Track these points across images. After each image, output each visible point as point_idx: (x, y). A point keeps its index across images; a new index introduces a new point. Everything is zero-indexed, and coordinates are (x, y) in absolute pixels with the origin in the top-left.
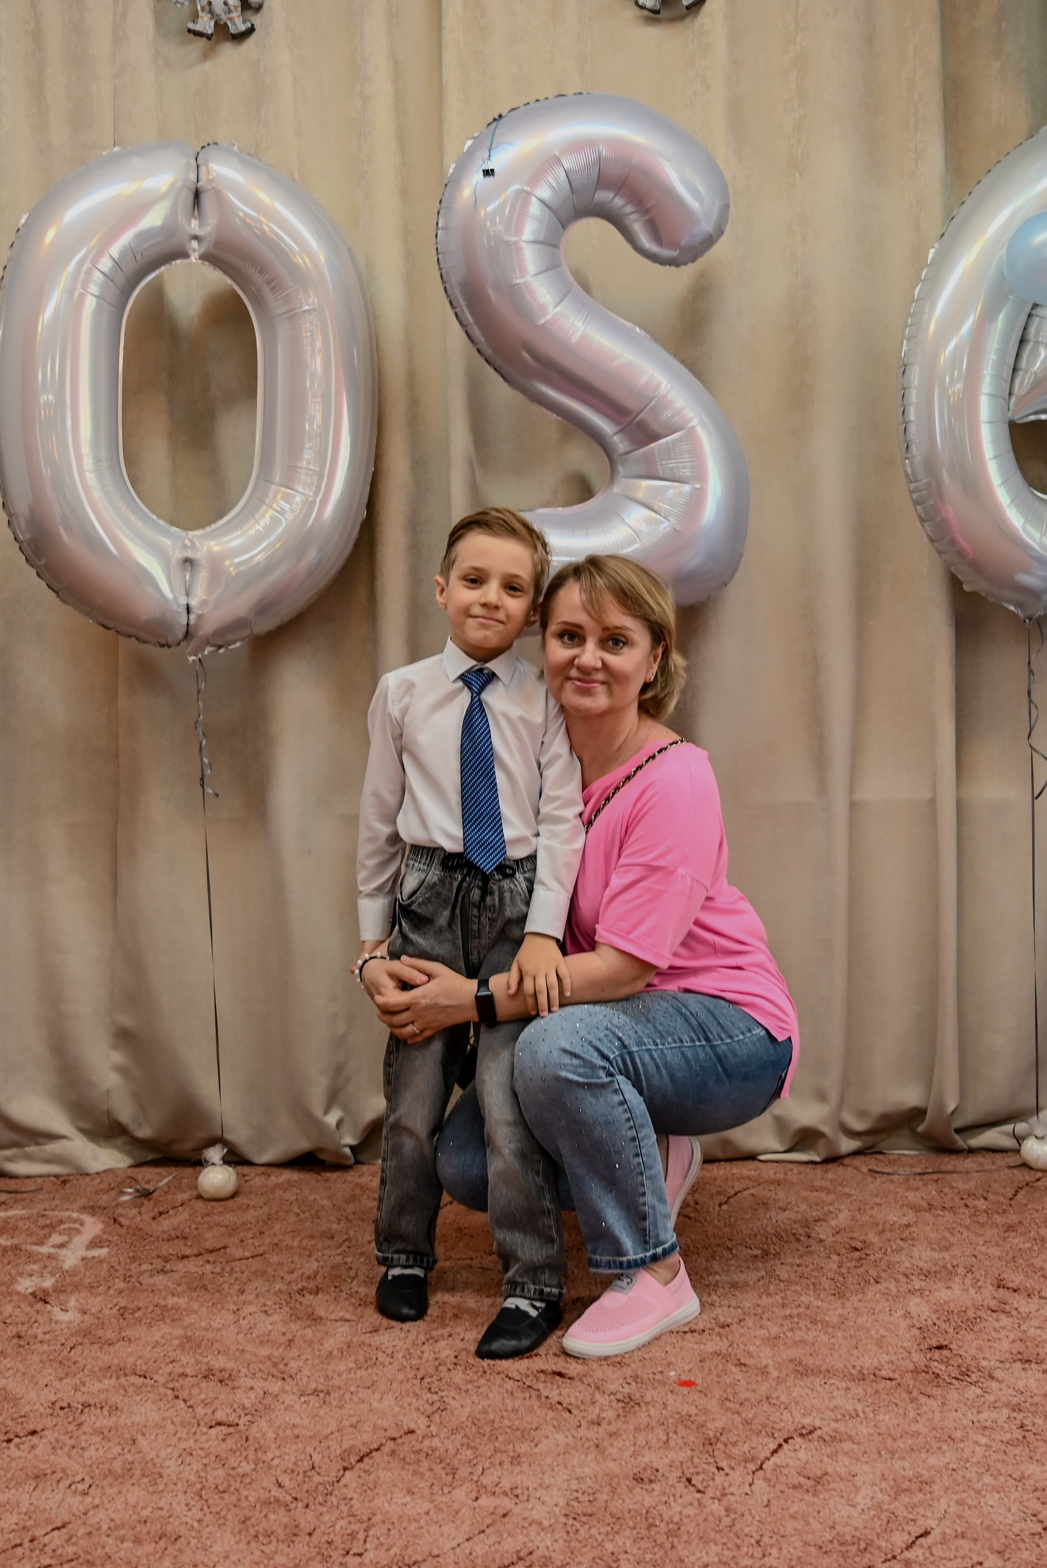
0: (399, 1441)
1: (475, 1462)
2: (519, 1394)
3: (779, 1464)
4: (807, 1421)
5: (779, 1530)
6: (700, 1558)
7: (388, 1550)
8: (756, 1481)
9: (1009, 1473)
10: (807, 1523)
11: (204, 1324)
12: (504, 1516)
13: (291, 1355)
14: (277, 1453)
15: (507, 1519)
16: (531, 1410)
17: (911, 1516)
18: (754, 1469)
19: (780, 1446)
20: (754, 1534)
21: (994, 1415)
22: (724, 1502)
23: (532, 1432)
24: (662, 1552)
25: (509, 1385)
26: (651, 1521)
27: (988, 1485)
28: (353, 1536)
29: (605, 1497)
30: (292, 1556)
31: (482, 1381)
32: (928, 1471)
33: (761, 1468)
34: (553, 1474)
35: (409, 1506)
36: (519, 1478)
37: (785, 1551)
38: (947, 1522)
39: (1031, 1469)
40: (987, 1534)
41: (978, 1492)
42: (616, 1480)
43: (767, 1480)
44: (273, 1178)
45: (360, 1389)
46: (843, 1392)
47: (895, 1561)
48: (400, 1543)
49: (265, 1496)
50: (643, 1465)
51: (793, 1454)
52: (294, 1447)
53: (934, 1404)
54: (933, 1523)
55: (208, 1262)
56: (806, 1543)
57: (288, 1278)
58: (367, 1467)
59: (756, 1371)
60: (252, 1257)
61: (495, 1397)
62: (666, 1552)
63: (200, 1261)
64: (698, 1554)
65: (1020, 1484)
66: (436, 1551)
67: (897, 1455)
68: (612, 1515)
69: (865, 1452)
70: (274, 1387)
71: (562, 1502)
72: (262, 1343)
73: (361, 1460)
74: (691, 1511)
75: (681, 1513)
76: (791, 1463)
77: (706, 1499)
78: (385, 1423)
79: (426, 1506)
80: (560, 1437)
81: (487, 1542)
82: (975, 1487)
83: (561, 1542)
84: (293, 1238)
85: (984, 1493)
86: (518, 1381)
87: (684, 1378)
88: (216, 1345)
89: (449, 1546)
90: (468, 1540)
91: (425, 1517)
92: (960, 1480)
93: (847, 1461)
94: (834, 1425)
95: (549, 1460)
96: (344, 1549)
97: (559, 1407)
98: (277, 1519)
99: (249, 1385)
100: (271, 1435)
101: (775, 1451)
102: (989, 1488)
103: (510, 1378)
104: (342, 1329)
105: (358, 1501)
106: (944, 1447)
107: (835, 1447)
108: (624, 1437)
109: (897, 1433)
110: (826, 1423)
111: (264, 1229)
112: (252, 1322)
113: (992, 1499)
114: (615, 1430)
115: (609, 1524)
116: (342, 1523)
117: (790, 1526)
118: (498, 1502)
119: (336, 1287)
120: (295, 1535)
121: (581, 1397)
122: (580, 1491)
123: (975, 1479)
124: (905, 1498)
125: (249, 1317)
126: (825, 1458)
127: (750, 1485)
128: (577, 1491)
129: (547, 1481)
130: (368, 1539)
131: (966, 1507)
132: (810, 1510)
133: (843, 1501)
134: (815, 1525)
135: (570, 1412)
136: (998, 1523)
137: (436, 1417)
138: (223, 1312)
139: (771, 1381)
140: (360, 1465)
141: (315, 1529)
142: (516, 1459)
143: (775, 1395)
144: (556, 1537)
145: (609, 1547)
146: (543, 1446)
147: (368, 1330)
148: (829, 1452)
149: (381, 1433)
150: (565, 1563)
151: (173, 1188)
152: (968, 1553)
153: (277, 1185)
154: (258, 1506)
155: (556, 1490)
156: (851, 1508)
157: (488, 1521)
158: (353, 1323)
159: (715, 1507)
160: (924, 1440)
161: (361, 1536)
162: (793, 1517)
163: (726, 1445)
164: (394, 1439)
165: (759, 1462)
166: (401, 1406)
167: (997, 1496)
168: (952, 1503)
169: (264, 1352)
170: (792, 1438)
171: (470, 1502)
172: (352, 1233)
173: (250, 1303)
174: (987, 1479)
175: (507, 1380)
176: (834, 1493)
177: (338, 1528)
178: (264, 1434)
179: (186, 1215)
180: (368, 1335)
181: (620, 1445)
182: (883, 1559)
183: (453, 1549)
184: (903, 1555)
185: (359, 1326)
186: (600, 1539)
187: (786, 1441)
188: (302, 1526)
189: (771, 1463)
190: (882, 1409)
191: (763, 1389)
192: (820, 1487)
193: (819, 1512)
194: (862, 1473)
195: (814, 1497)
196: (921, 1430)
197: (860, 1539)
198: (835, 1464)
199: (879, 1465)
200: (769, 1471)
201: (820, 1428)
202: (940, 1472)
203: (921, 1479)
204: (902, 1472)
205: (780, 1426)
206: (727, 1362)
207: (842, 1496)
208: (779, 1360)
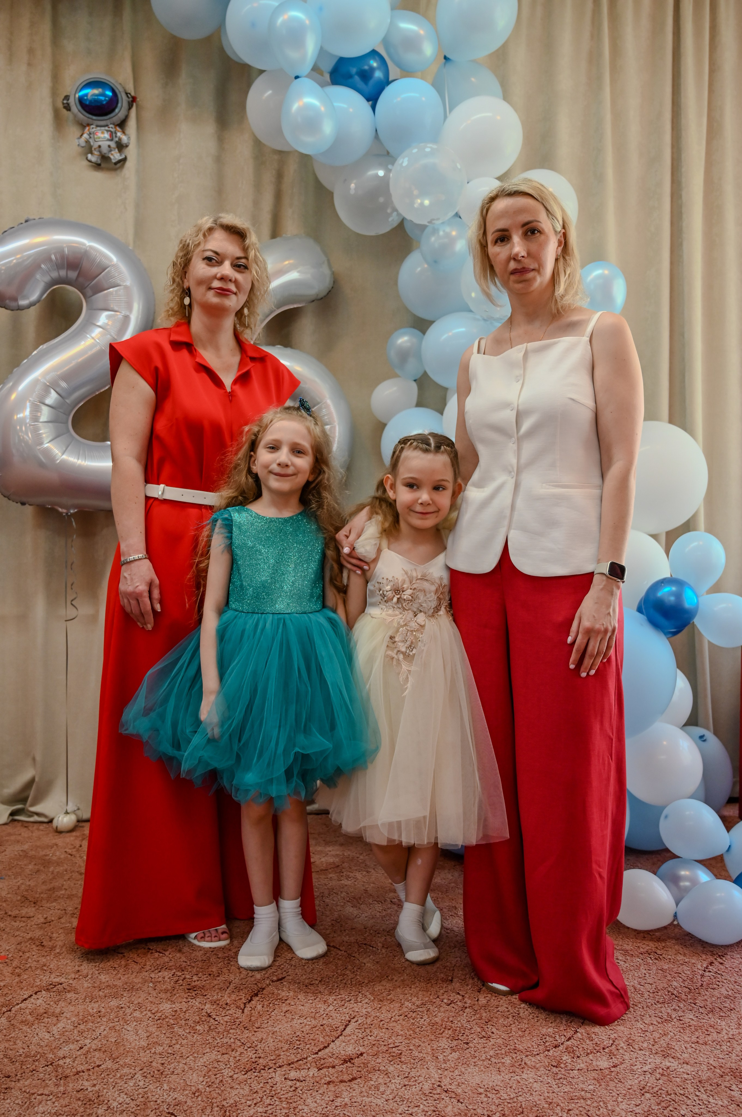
3: (22, 1007)
4: (57, 980)
9: (151, 1009)
10: (14, 1044)
17: (78, 1038)
19: (31, 995)
27: (134, 1017)
32: (106, 1009)
33: (10, 1011)
38: (95, 1042)
39: (165, 1006)
40: (114, 1048)
41: (126, 1022)
47: (51, 1066)
51: (34, 1001)
53: (137, 968)
54: (88, 1041)
59: (48, 950)
67: (94, 1001)
69: (77, 999)
76: (30, 1006)
101: (25, 999)
106: (125, 995)
107: (62, 996)
133: (44, 1029)
136: (125, 1041)
139: (52, 955)
143: (48, 964)
148: (56, 999)
152: (95, 1060)
160: (116, 990)
165: (11, 1006)
167: (135, 1023)
168: (107, 1029)
170: (41, 991)
174: (136, 1013)
182: (44, 1065)
187: (36, 993)
189: (18, 1007)
190: (104, 972)
191: (44, 960)
192: (36, 1022)
193: (25, 1037)
194: (67, 1011)
195: (29, 1028)
196: (118, 984)
197: (39, 1053)
198: (56, 1006)
199: (80, 1006)
200: (13, 1012)
201: (61, 984)
202: (112, 1010)
203: (99, 1014)
204: (91, 1011)
205: (39, 983)
206: (34, 944)
207: (45, 1026)
208: (66, 942)
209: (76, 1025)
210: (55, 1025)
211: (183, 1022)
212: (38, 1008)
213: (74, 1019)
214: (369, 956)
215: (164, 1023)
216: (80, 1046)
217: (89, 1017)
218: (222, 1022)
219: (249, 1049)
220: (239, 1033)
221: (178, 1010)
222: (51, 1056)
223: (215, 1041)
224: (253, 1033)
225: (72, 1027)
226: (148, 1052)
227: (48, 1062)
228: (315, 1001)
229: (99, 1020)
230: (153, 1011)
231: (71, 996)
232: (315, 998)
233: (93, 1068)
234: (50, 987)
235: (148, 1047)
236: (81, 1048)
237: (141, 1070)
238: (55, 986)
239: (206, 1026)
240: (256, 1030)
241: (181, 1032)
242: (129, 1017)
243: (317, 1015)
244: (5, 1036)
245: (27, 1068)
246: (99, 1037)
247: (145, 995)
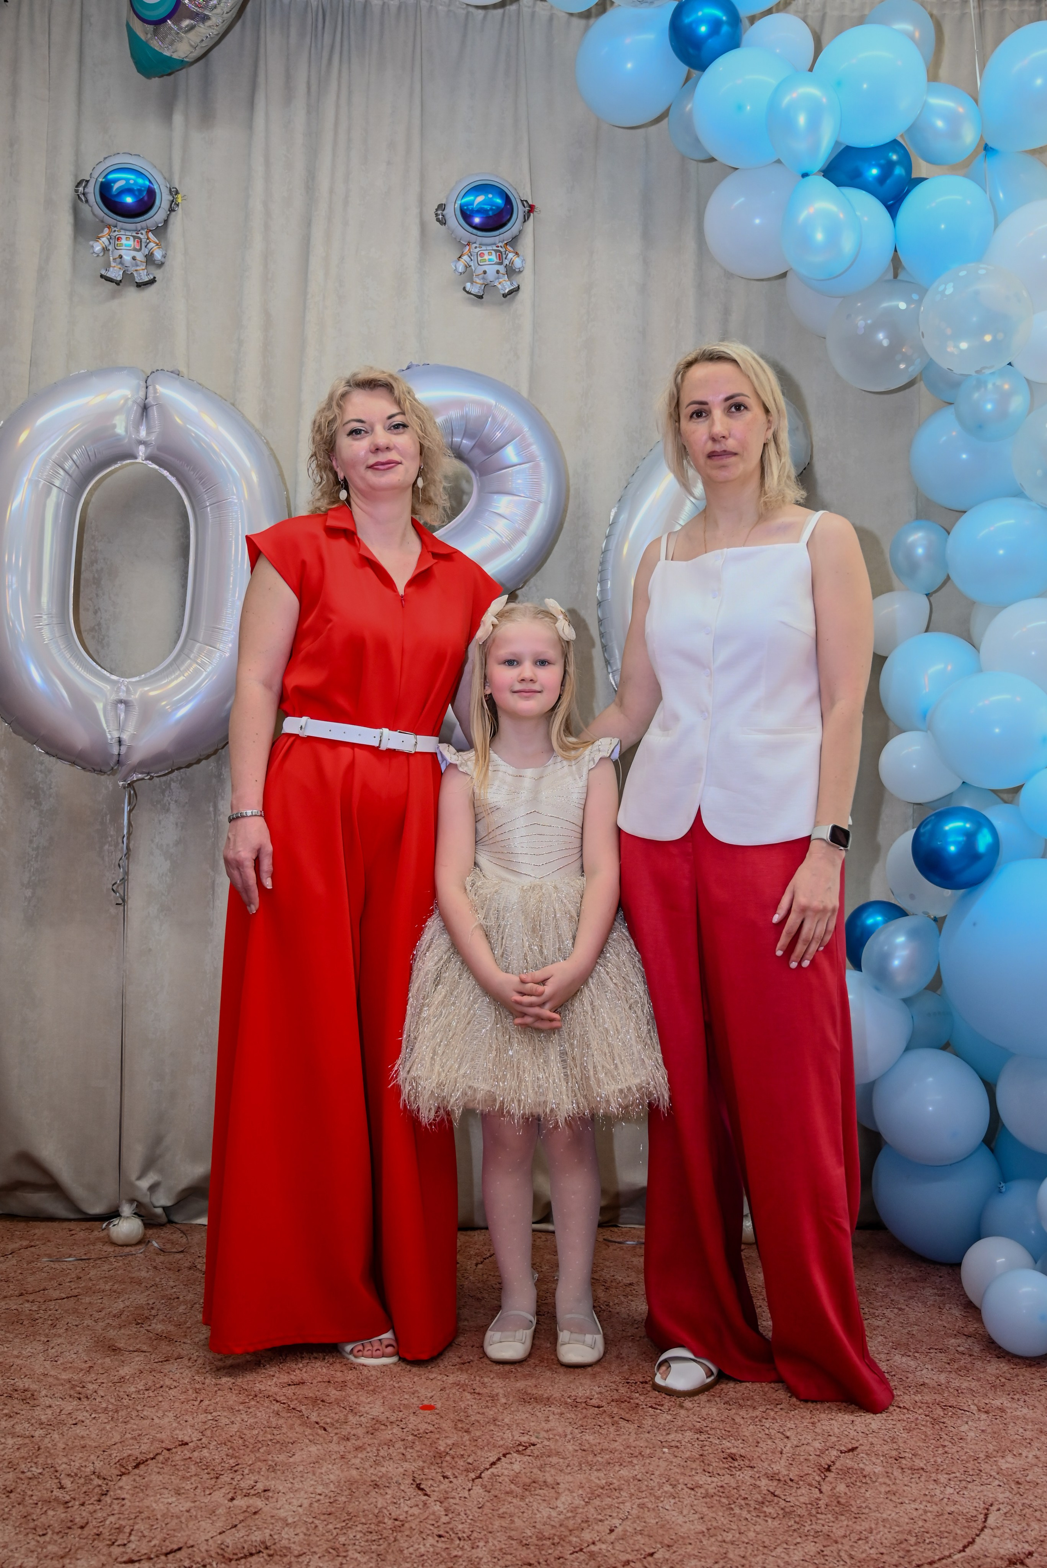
0: (174, 1450)
1: (236, 1468)
2: (284, 1414)
3: (496, 1473)
4: (524, 1439)
5: (487, 1527)
6: (417, 1549)
7: (150, 1541)
8: (474, 1488)
9: (686, 1482)
10: (512, 1522)
11: (15, 1353)
12: (255, 1513)
13: (89, 1379)
14: (65, 1460)
15: (257, 1517)
16: (292, 1427)
17: (600, 1517)
18: (474, 1477)
19: (499, 1459)
20: (466, 1530)
21: (679, 1436)
22: (445, 1504)
23: (290, 1445)
24: (385, 1545)
25: (276, 1407)
26: (380, 1519)
27: (666, 1492)
28: (120, 1529)
29: (344, 1499)
30: (64, 1545)
31: (253, 1403)
32: (619, 1481)
33: (480, 1476)
34: (303, 1479)
35: (173, 1505)
36: (273, 1482)
37: (491, 1544)
38: (629, 1523)
39: (702, 1479)
40: (661, 1532)
41: (658, 1498)
42: (355, 1486)
43: (484, 1486)
44: (96, 1233)
45: (146, 1408)
46: (557, 1416)
47: (582, 1553)
48: (160, 1536)
49: (46, 1495)
50: (380, 1474)
51: (509, 1466)
52: (81, 1455)
53: (632, 1427)
54: (617, 1522)
55: (28, 1301)
56: (510, 1538)
57: (97, 1315)
58: (142, 1473)
59: (488, 1399)
60: (68, 1298)
61: (262, 1415)
62: (389, 1544)
63: (20, 1300)
64: (416, 1546)
65: (693, 1492)
66: (191, 1543)
67: (595, 1468)
68: (349, 1514)
69: (568, 1466)
70: (69, 1406)
71: (306, 1503)
72: (65, 1370)
73: (137, 1466)
74: (415, 1511)
75: (407, 1512)
76: (506, 1472)
77: (430, 1501)
78: (163, 1436)
79: (189, 1505)
80: (313, 1449)
81: (237, 1535)
82: (656, 1494)
83: (301, 1536)
84: (106, 1283)
85: (662, 1499)
86: (284, 1403)
87: (426, 1403)
88: (24, 1370)
89: (203, 1538)
90: (220, 1533)
91: (186, 1514)
92: (644, 1488)
93: (553, 1471)
94: (546, 1443)
95: (300, 1468)
96: (110, 1540)
97: (317, 1426)
98: (55, 1516)
99: (48, 1403)
100: (61, 1445)
101: (493, 1464)
102: (667, 1495)
103: (277, 1401)
104: (137, 1359)
105: (130, 1501)
106: (635, 1461)
107: (544, 1461)
108: (369, 1450)
109: (597, 1449)
110: (539, 1441)
111: (81, 1275)
112: (60, 1350)
113: (669, 1503)
114: (361, 1445)
115: (344, 1521)
116: (112, 1519)
117: (497, 1523)
118: (251, 1501)
119: (138, 1324)
120: (70, 1528)
121: (337, 1417)
122: (324, 1494)
123: (657, 1488)
124: (597, 1502)
125: (57, 1348)
126: (535, 1471)
127: (469, 1490)
128: (320, 1495)
129: (297, 1486)
130: (133, 1533)
131: (646, 1509)
132: (517, 1511)
133: (545, 1504)
134: (518, 1522)
135: (325, 1430)
136: (671, 1523)
137: (208, 1433)
138: (34, 1343)
139: (499, 1406)
140: (137, 1471)
141: (87, 1523)
142: (272, 1469)
143: (500, 1418)
144: (298, 1531)
145: (342, 1539)
146: (297, 1458)
147: (160, 1360)
148: (539, 1464)
149: (157, 1444)
150: (301, 1552)
151: (5, 1239)
152: (642, 1546)
153: (98, 1239)
154: (40, 1503)
155: (303, 1492)
156: (551, 1510)
157: (241, 1517)
158: (148, 1354)
159: (437, 1508)
160: (619, 1456)
161: (127, 1530)
162: (501, 1517)
163: (453, 1458)
164: (169, 1450)
165: (479, 1472)
166: (179, 1423)
167: (673, 1501)
168: (634, 1506)
169: (65, 1376)
170: (509, 1453)
171: (226, 1502)
172: (158, 1279)
173: (60, 1336)
174: (667, 1488)
175: (274, 1402)
176: (538, 1497)
177: (108, 1522)
178: (55, 1445)
179: (14, 1262)
180: (160, 1363)
181: (363, 1456)
182: (571, 1552)
183: (207, 1540)
184: (588, 1549)
185: (153, 1357)
186: (335, 1534)
187: (504, 1455)
188: (77, 1520)
189: (489, 1472)
190: (588, 1431)
191: (491, 1413)
192: (527, 1493)
193: (523, 1513)
194: (564, 1481)
195: (520, 1501)
196: (618, 1448)
197: (555, 1535)
198: (543, 1474)
199: (579, 1475)
200: (486, 1479)
201: (534, 1445)
202: (628, 1481)
203: (611, 1486)
204: (597, 1481)
205: (501, 1443)
206: (464, 1390)
207: (545, 1500)
208: (509, 1390)
209: (587, 1500)
210: (556, 1499)
211: (743, 1502)
212: (519, 1475)
213: (580, 1492)
214: (967, 1423)
215: (715, 1502)
216: (609, 1527)
217: (601, 1491)
218: (797, 1503)
219: (860, 1542)
220: (832, 1519)
221: (725, 1485)
222: (575, 1539)
223: (803, 1527)
224: (854, 1520)
225: (584, 1503)
226: (713, 1539)
227: (574, 1548)
228: (923, 1479)
229: (617, 1494)
230: (689, 1485)
231: (557, 1461)
232: (919, 1475)
233: (645, 1558)
234: (523, 1448)
235: (709, 1532)
236: (612, 1531)
237: (716, 1563)
238: (526, 1448)
239: (777, 1508)
240: (857, 1516)
241: (745, 1514)
242: (659, 1492)
243: (936, 1499)
244: (493, 1510)
245: (549, 1554)
246: (630, 1517)
247: (666, 1463)
